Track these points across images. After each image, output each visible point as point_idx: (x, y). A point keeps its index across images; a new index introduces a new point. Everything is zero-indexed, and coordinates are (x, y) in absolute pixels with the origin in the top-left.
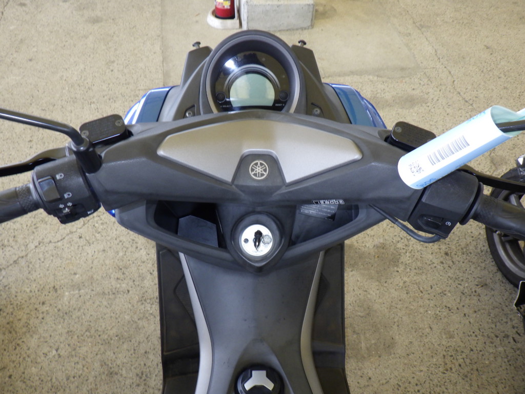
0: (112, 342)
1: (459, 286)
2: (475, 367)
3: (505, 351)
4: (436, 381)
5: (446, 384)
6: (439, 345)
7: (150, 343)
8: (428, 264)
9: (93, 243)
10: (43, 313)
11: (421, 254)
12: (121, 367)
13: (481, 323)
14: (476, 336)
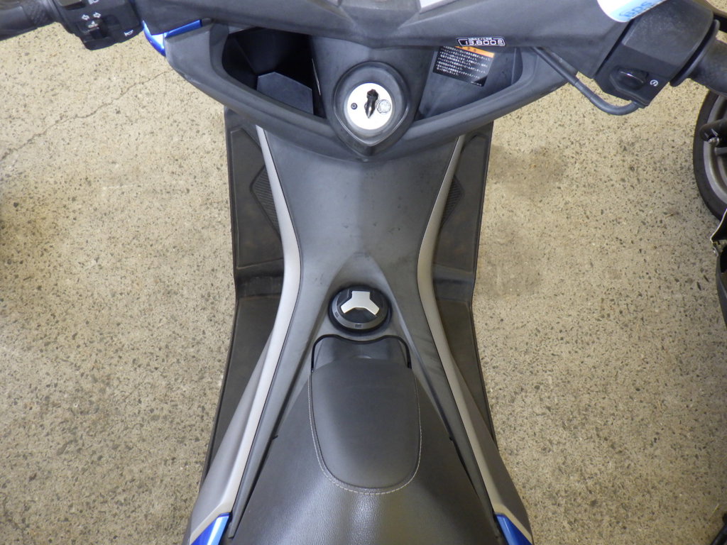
0: (168, 254)
1: (641, 213)
2: (640, 315)
3: (683, 298)
4: (587, 328)
5: (598, 333)
6: (598, 286)
7: (218, 259)
8: (603, 180)
9: (136, 122)
10: (74, 211)
11: (596, 166)
12: (181, 285)
13: (660, 263)
14: (650, 278)
